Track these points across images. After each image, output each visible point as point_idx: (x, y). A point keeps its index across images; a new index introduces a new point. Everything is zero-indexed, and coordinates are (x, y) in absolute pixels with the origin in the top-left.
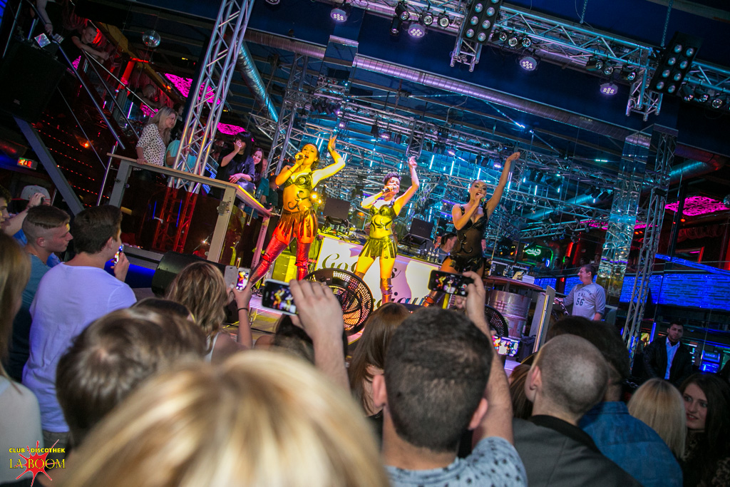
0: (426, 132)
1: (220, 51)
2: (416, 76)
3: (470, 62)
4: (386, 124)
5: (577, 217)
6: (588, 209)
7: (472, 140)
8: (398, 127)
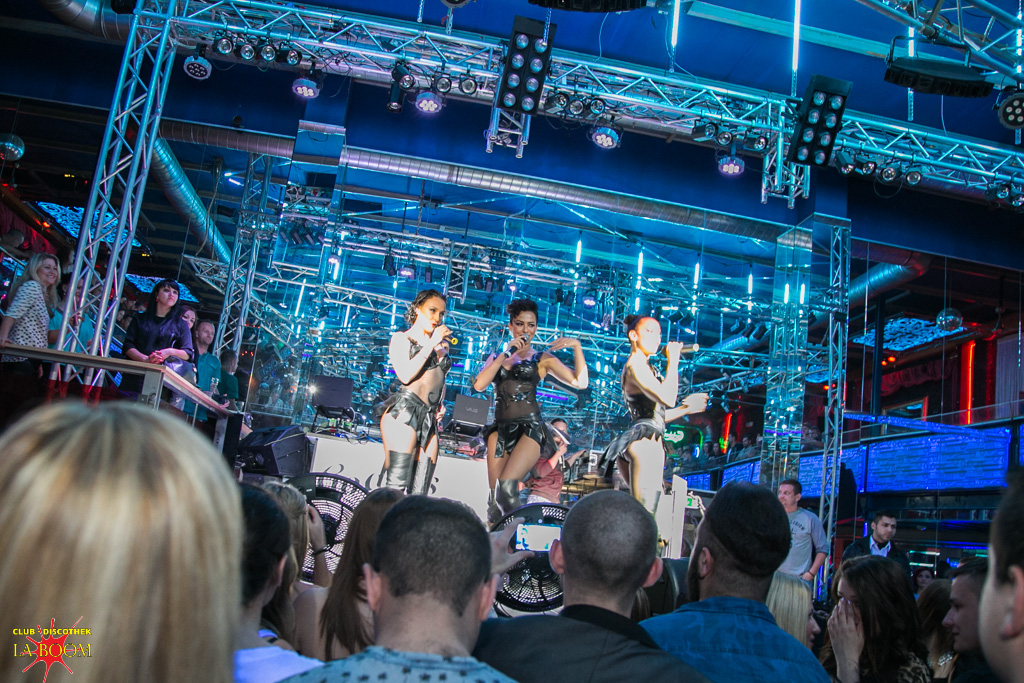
0: (472, 260)
1: (121, 158)
2: (444, 173)
3: (516, 144)
4: (407, 252)
5: (725, 370)
6: (742, 356)
7: (545, 266)
8: (425, 255)
